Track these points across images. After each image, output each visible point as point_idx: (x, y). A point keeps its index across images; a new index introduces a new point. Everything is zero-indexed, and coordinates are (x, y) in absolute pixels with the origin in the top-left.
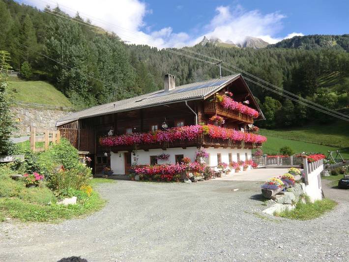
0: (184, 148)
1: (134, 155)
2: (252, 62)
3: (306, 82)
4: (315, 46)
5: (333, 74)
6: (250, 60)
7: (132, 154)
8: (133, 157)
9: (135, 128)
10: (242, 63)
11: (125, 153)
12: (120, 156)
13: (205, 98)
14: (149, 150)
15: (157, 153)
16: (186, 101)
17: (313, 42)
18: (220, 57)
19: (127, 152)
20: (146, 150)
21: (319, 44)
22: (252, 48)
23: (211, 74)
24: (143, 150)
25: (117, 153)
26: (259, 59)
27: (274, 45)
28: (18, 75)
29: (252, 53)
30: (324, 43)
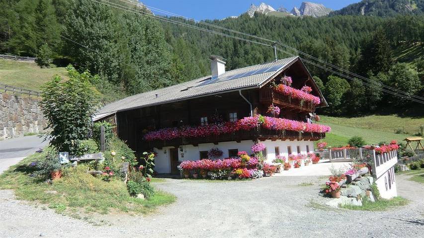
0: (239, 141)
1: (182, 150)
2: (312, 33)
3: (378, 58)
4: (389, 11)
5: (412, 46)
6: (308, 32)
7: (179, 149)
8: (180, 153)
9: (182, 121)
10: (299, 35)
11: (171, 149)
12: (165, 153)
13: (261, 87)
14: (199, 144)
15: (208, 147)
16: (240, 91)
17: (387, 6)
18: (271, 29)
19: (173, 147)
20: (196, 145)
21: (394, 9)
22: (311, 17)
23: (262, 51)
24: (192, 145)
25: (161, 149)
26: (319, 30)
27: (338, 11)
28: (36, 60)
29: (311, 23)
30: (401, 7)
